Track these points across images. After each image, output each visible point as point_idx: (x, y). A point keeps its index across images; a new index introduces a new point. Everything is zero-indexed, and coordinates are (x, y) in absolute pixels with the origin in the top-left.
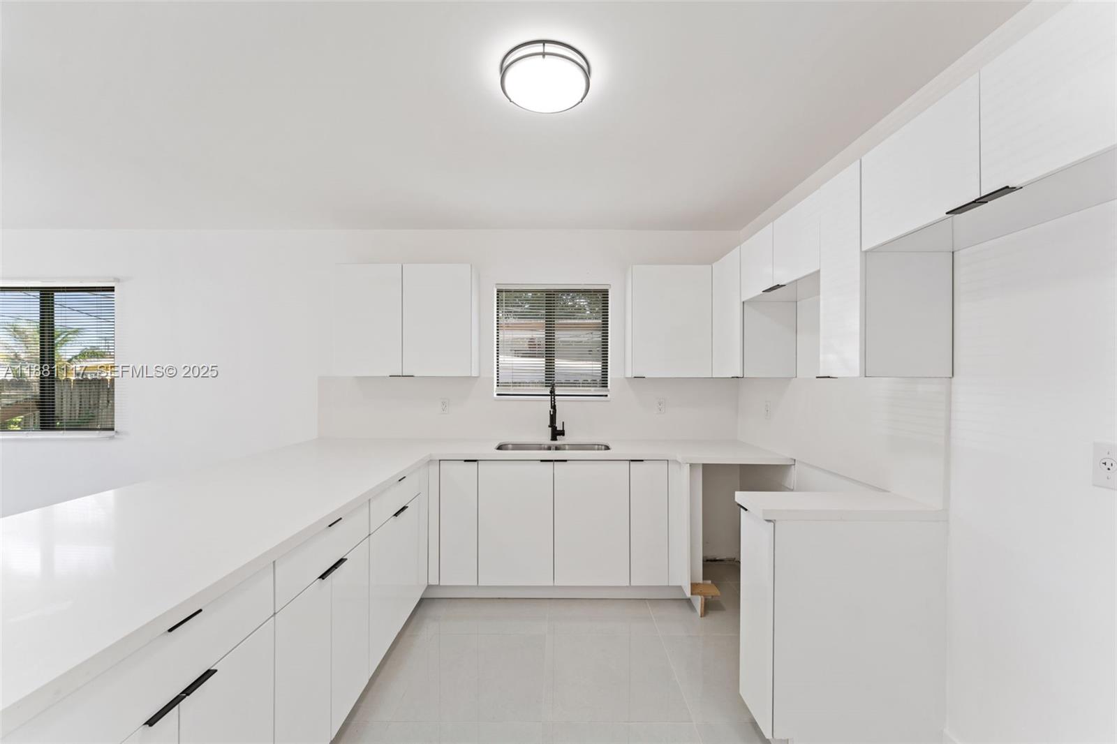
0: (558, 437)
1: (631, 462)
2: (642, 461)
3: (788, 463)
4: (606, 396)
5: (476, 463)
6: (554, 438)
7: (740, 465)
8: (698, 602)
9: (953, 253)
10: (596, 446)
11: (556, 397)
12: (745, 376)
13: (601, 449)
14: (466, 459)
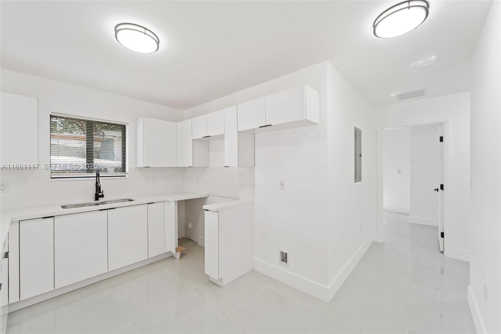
0: (99, 199)
1: (148, 204)
2: (153, 203)
3: (207, 196)
4: (125, 176)
5: (53, 218)
6: (97, 199)
7: (185, 200)
8: (178, 255)
9: (254, 134)
10: (124, 200)
11: (100, 178)
12: (194, 166)
13: (127, 201)
14: (43, 217)
